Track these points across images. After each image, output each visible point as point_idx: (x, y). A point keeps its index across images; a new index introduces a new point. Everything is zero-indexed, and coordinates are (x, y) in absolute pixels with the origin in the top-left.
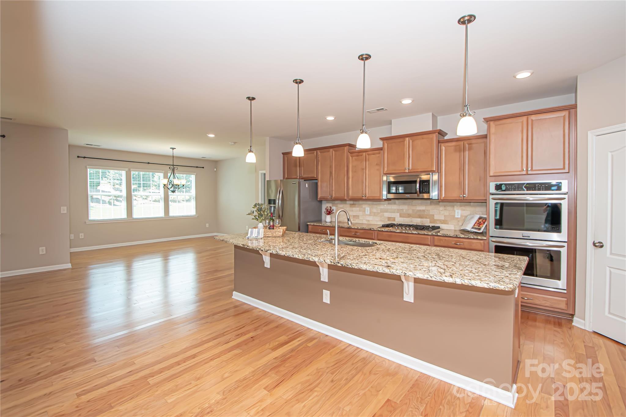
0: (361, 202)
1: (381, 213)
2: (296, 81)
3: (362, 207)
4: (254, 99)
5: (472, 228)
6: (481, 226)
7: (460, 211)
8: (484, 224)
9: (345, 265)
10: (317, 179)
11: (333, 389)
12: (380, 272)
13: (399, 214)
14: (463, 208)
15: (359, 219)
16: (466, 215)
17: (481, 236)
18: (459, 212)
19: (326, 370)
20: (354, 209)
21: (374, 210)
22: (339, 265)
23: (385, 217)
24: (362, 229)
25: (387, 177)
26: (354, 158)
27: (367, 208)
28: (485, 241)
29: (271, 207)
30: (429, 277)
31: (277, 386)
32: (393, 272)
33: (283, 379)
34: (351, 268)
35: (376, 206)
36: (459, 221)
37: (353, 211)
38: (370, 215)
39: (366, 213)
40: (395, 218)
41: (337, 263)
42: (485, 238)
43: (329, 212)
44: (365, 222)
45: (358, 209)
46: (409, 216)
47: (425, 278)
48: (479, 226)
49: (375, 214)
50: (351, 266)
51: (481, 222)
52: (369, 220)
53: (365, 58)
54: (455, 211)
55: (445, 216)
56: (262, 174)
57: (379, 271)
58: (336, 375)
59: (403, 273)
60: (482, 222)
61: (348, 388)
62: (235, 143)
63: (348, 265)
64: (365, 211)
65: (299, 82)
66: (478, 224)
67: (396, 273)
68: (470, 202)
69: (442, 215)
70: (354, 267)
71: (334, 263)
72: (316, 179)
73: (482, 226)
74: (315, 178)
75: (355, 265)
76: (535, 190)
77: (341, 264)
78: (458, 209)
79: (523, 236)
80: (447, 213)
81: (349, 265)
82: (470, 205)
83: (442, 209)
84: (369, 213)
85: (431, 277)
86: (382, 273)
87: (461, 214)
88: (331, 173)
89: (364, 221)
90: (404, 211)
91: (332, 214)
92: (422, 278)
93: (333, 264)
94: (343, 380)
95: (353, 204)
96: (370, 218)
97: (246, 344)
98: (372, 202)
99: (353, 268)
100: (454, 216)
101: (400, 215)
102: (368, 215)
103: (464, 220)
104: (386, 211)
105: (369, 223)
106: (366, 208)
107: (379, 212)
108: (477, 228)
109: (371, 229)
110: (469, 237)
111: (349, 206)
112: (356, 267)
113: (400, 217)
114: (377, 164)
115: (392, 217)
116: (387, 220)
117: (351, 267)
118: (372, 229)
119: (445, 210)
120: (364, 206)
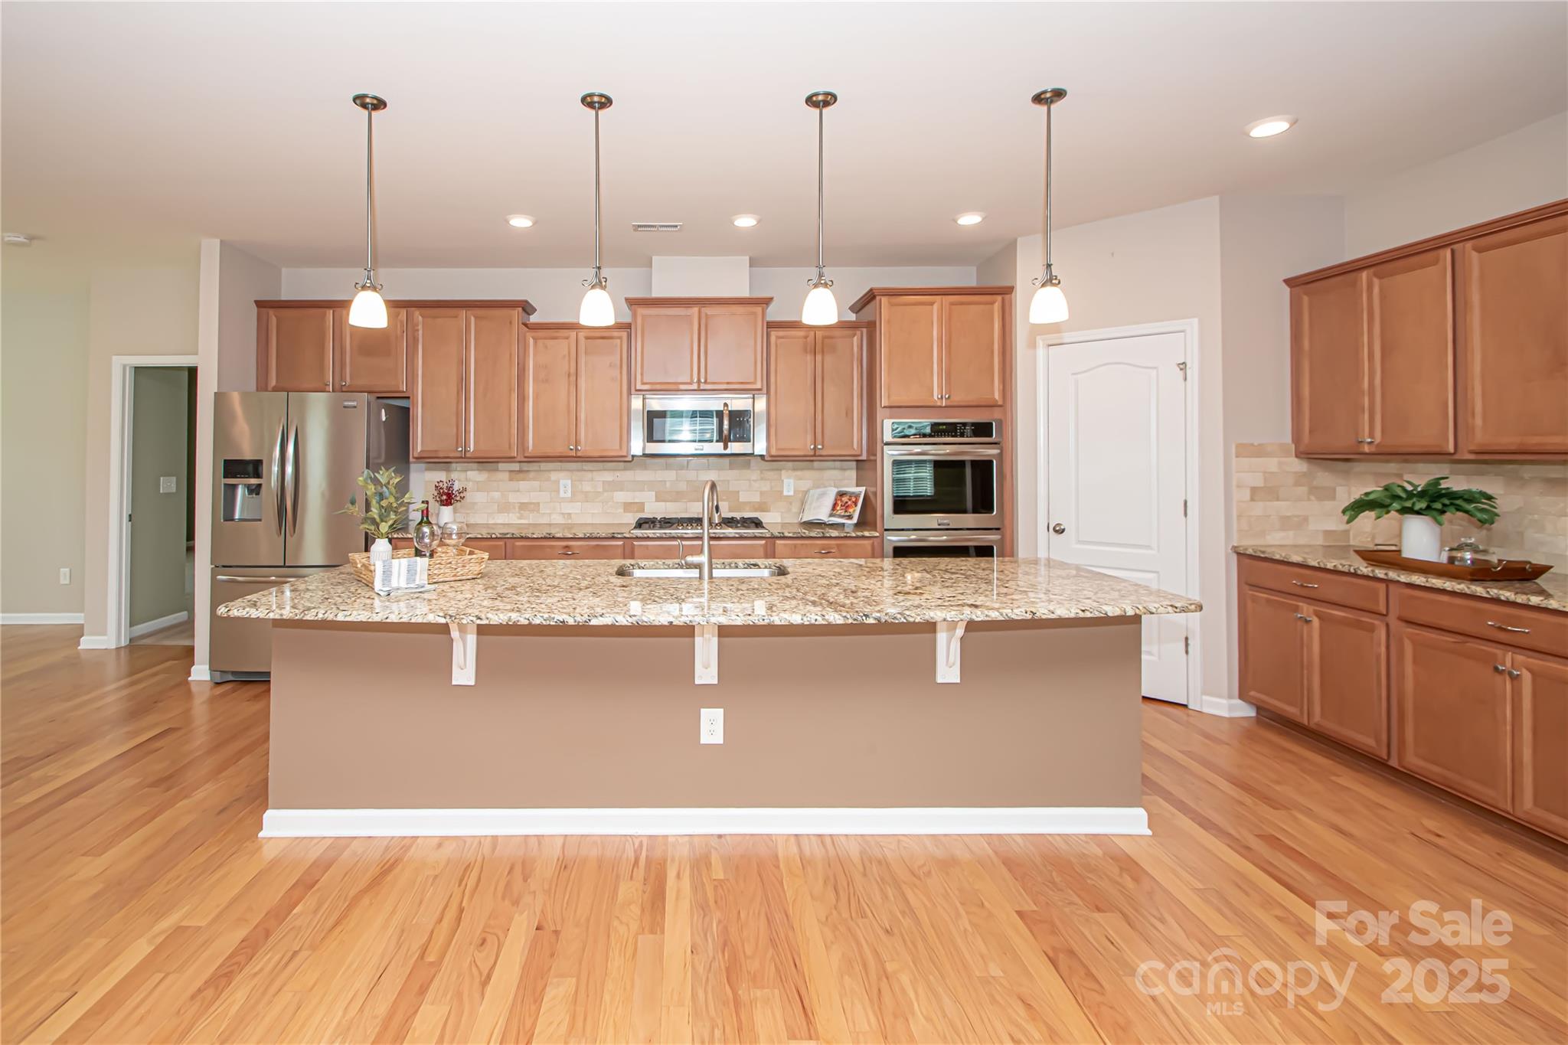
0: (544, 466)
1: (606, 494)
2: (588, 101)
3: (548, 479)
4: (379, 104)
5: (831, 515)
6: (851, 510)
7: (792, 481)
8: (856, 506)
9: (887, 618)
10: (408, 398)
11: (915, 947)
12: (979, 619)
13: (654, 493)
14: (799, 473)
15: (538, 511)
16: (805, 489)
17: (869, 531)
18: (790, 483)
19: (839, 913)
20: (523, 485)
21: (587, 487)
22: (871, 621)
23: (618, 503)
24: (589, 538)
25: (644, 399)
26: (540, 343)
27: (564, 481)
28: (875, 539)
29: (234, 487)
30: (1080, 612)
31: (810, 1015)
32: (1007, 615)
33: (794, 989)
34: (903, 622)
35: (589, 475)
36: (791, 503)
37: (518, 491)
38: (572, 500)
39: (562, 494)
40: (643, 504)
41: (864, 618)
42: (877, 534)
43: (447, 497)
44: (557, 519)
45: (536, 484)
46: (678, 496)
47: (1072, 615)
48: (846, 511)
49: (587, 498)
50: (905, 618)
51: (847, 502)
52: (570, 514)
53: (821, 101)
54: (783, 481)
55: (762, 493)
56: (124, 367)
57: (977, 619)
58: (872, 913)
59: (1029, 613)
60: (849, 503)
61: (933, 928)
62: (31, 238)
63: (895, 618)
64: (558, 491)
65: (597, 102)
66: (841, 506)
67: (1014, 617)
68: (812, 461)
69: (757, 491)
70: (911, 620)
71: (855, 620)
72: (405, 395)
73: (854, 511)
74: (403, 392)
75: (913, 615)
76: (955, 436)
77: (875, 619)
78: (789, 477)
79: (939, 525)
80: (765, 486)
81: (899, 616)
82: (813, 469)
83: (755, 478)
84: (569, 495)
85: (1083, 611)
86: (982, 621)
87: (794, 488)
88: (463, 381)
89: (553, 516)
90: (668, 484)
91: (459, 504)
92: (1067, 616)
93: (850, 621)
94: (903, 921)
95: (520, 471)
96: (574, 509)
97: (552, 955)
98: (579, 464)
99: (909, 623)
100: (782, 491)
101: (656, 496)
102: (564, 500)
103: (803, 503)
104: (619, 486)
105: (570, 522)
106: (561, 482)
107: (601, 490)
108: (842, 514)
109: (616, 535)
110: (848, 535)
111: (506, 475)
112: (919, 618)
113: (658, 500)
114: (610, 366)
115: (637, 501)
116: (622, 511)
117: (905, 621)
118: (619, 536)
119: (762, 479)
120: (554, 476)
